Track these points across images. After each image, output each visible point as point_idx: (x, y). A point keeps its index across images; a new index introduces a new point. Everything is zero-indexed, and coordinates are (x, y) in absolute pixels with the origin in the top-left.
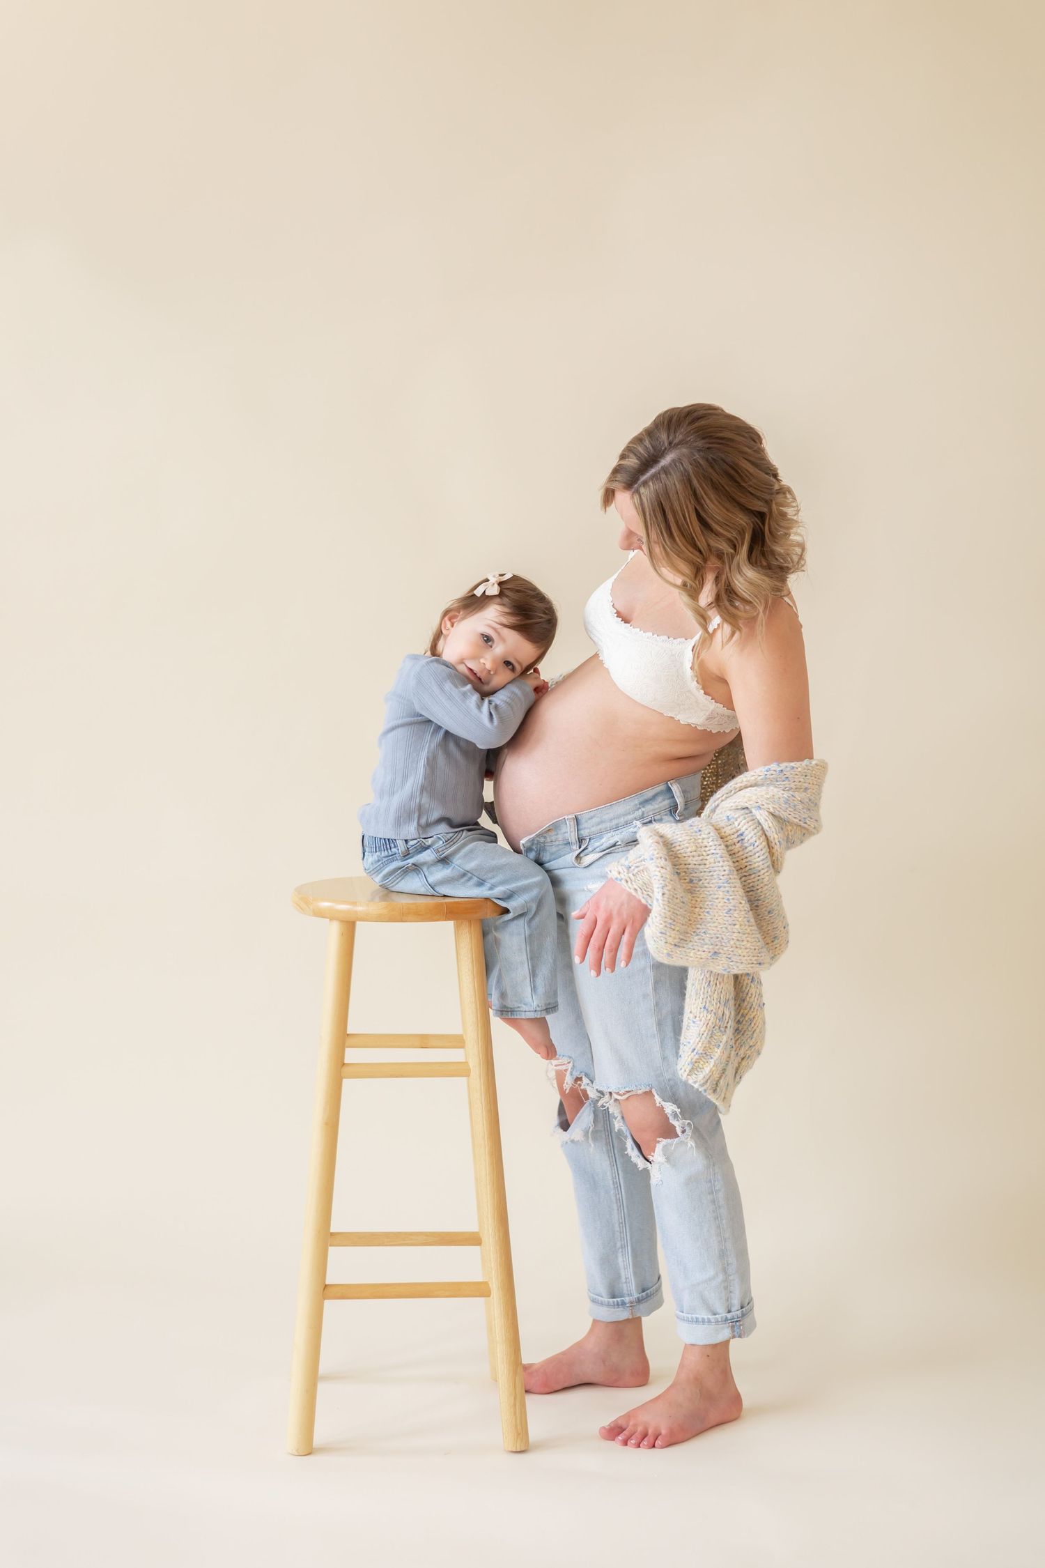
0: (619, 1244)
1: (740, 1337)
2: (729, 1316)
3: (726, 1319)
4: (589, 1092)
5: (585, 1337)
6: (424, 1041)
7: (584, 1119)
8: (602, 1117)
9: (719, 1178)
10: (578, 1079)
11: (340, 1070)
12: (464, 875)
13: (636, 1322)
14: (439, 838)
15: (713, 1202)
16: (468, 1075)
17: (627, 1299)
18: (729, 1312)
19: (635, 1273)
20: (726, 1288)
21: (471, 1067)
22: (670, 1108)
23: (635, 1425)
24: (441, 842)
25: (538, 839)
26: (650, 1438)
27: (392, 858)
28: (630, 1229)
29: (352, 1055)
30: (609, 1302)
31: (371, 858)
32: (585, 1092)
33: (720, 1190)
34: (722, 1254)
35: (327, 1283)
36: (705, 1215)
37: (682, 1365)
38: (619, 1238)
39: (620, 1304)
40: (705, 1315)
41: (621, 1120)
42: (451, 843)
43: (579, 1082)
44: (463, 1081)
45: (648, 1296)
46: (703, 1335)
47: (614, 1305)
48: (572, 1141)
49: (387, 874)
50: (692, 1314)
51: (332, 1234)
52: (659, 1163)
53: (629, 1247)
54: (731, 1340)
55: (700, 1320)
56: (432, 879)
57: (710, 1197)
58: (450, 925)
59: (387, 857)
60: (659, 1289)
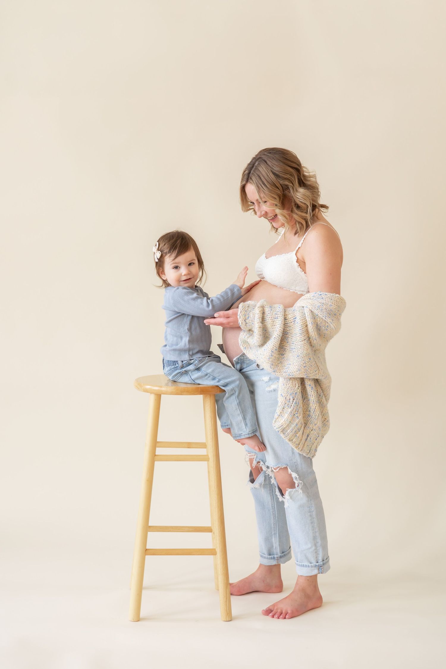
0: (273, 533)
1: (322, 573)
2: (317, 564)
3: (316, 566)
4: (263, 468)
5: (255, 572)
6: (189, 445)
7: (260, 479)
8: (267, 478)
9: (313, 505)
10: (259, 462)
11: (154, 457)
12: (206, 375)
13: (278, 566)
14: (196, 360)
15: (311, 516)
16: (208, 461)
17: (276, 556)
18: (317, 562)
19: (279, 545)
20: (316, 552)
21: (210, 457)
22: (294, 475)
23: (277, 609)
24: (197, 361)
25: (241, 358)
26: (283, 615)
27: (176, 369)
28: (278, 526)
29: (159, 451)
30: (268, 557)
31: (167, 369)
32: (261, 468)
33: (313, 511)
34: (315, 538)
35: (147, 548)
36: (307, 522)
37: (297, 584)
38: (273, 530)
39: (273, 558)
40: (306, 563)
41: (274, 479)
42: (201, 362)
43: (259, 464)
44: (205, 463)
45: (285, 555)
46: (306, 572)
47: (270, 559)
48: (255, 488)
49: (175, 375)
50: (301, 563)
51: (150, 527)
52: (287, 499)
53: (277, 534)
54: (318, 574)
55: (305, 565)
56: (193, 377)
57: (309, 514)
58: (201, 396)
59: (174, 368)
60: (290, 552)
